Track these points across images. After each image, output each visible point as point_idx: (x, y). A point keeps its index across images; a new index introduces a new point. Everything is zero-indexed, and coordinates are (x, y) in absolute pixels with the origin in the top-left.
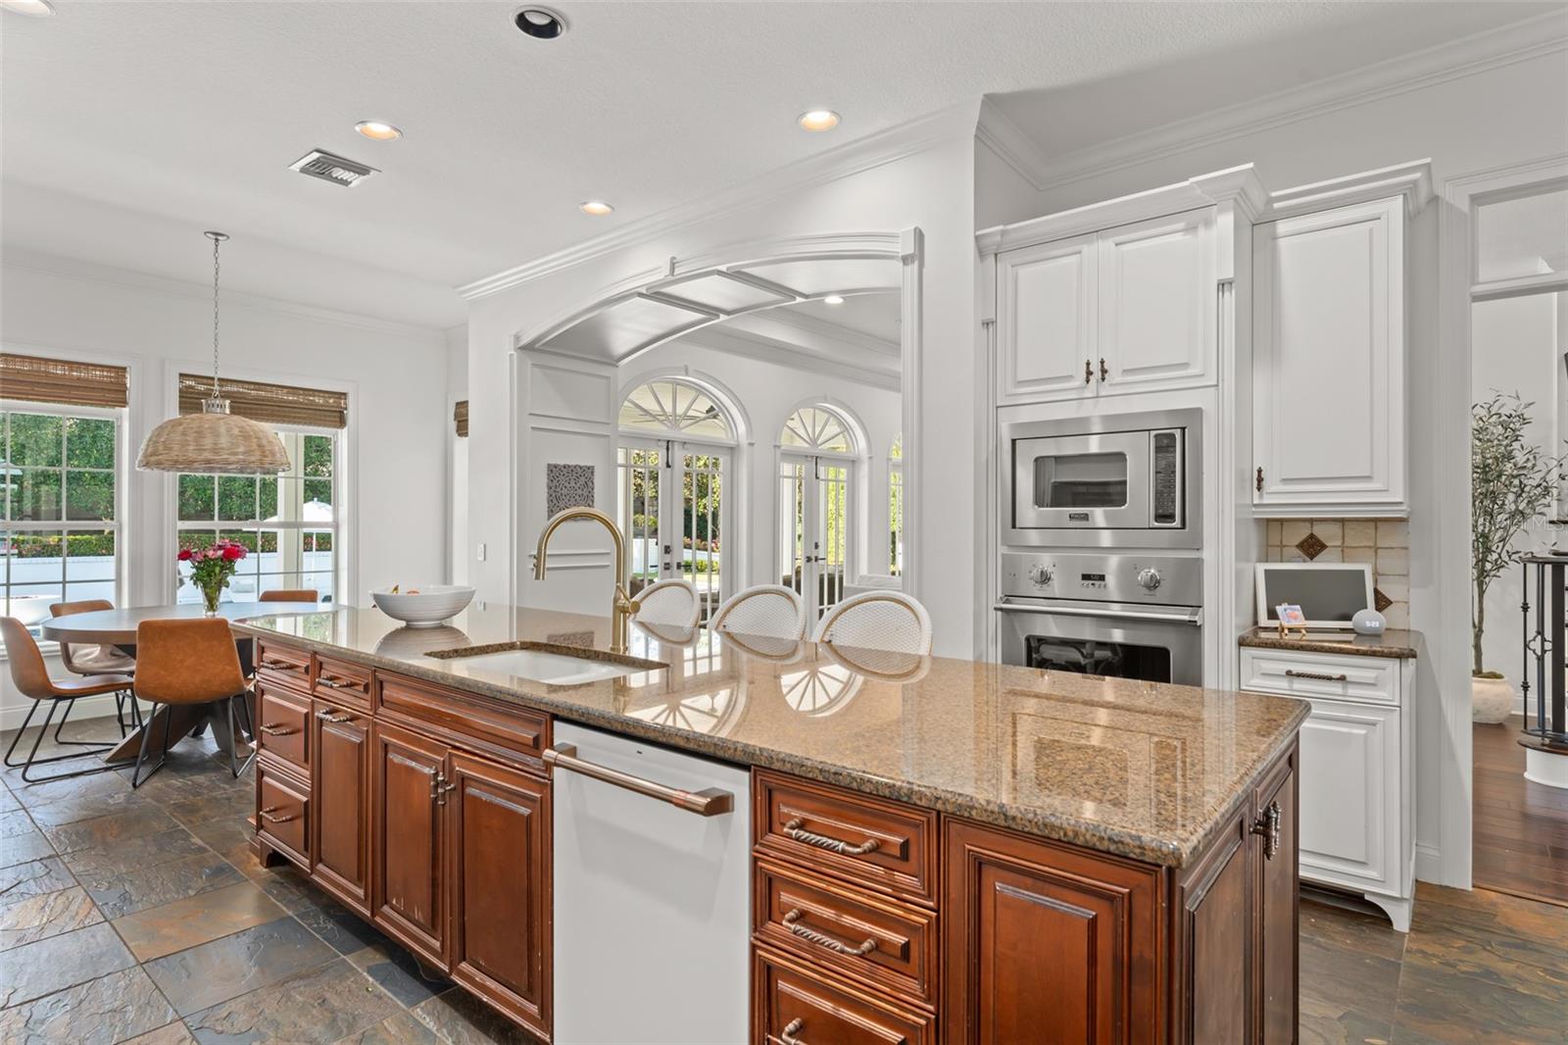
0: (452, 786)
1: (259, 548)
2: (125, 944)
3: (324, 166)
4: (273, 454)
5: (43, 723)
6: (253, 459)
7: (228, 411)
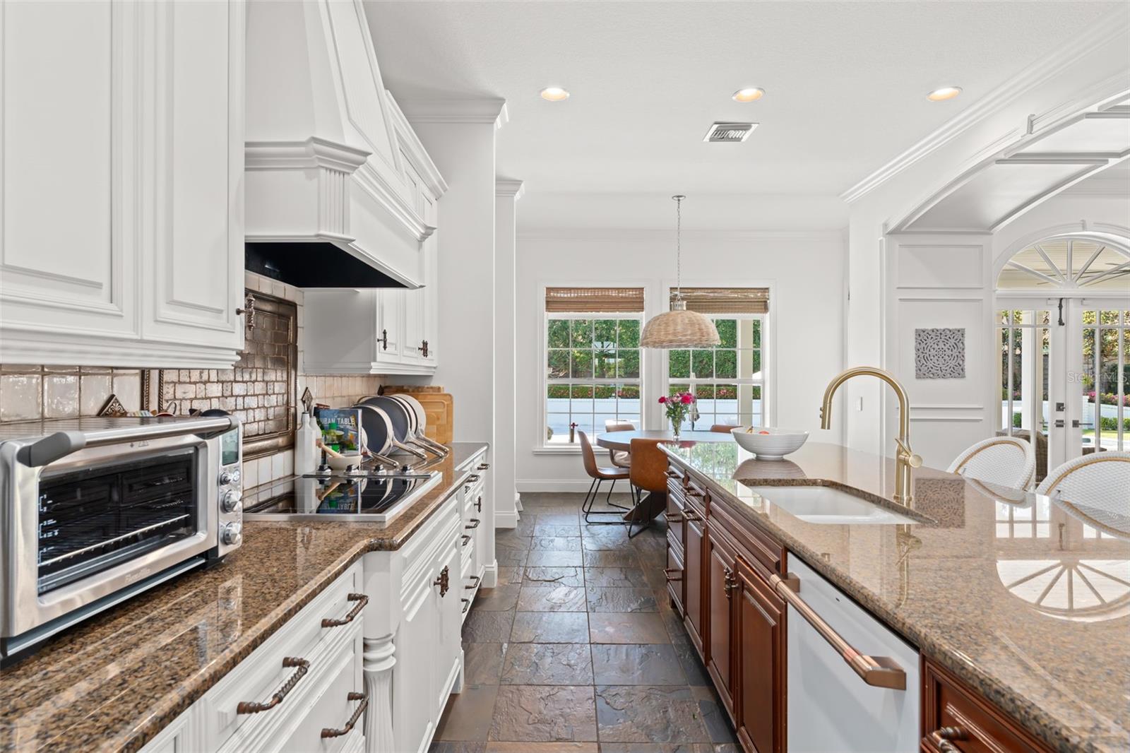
0: (737, 585)
1: (715, 397)
2: (589, 629)
3: (723, 132)
4: (708, 334)
5: (588, 491)
6: (695, 338)
7: (685, 308)
